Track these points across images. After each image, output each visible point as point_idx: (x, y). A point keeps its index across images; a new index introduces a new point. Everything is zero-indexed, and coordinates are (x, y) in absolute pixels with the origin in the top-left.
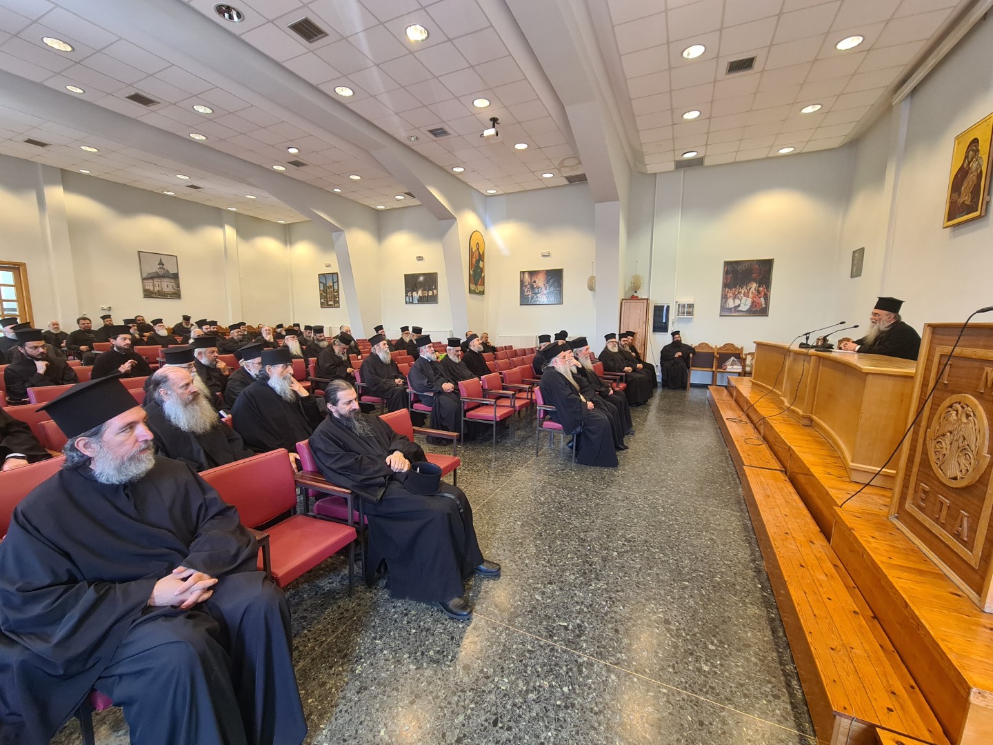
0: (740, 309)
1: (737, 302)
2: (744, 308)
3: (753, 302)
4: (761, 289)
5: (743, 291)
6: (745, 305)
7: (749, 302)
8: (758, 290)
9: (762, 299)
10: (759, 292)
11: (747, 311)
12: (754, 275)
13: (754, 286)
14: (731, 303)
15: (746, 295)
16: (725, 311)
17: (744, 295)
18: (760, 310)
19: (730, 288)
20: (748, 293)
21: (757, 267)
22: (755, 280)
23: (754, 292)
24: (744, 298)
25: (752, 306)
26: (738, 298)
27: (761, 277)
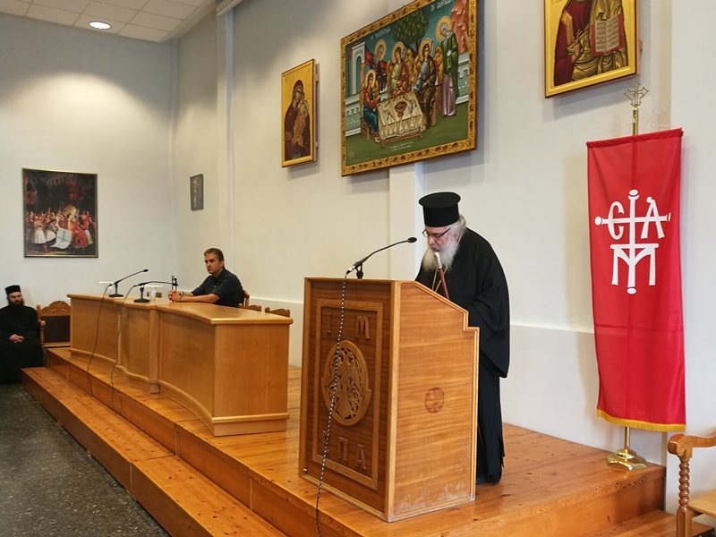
0: (55, 245)
1: (51, 235)
2: (63, 244)
3: (74, 236)
4: (84, 217)
5: (58, 219)
6: (63, 239)
7: (69, 234)
8: (80, 218)
9: (87, 232)
10: (81, 222)
11: (65, 250)
12: (73, 196)
13: (74, 211)
14: (41, 237)
15: (64, 225)
16: (33, 249)
17: (60, 223)
18: (84, 248)
19: (38, 213)
20: (66, 222)
21: (74, 183)
23: (74, 220)
25: (73, 242)
26: (51, 229)
27: (81, 199)
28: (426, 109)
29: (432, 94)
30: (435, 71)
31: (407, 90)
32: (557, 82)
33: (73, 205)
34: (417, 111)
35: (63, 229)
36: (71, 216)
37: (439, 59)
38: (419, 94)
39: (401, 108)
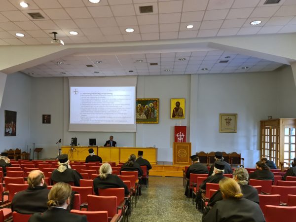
4: (14, 124)
14: (7, 130)
18: (14, 133)
25: (12, 132)
26: (9, 128)
28: (147, 116)
29: (149, 113)
30: (149, 111)
31: (142, 112)
32: (173, 117)
34: (144, 116)
37: (150, 109)
38: (145, 113)
39: (140, 115)
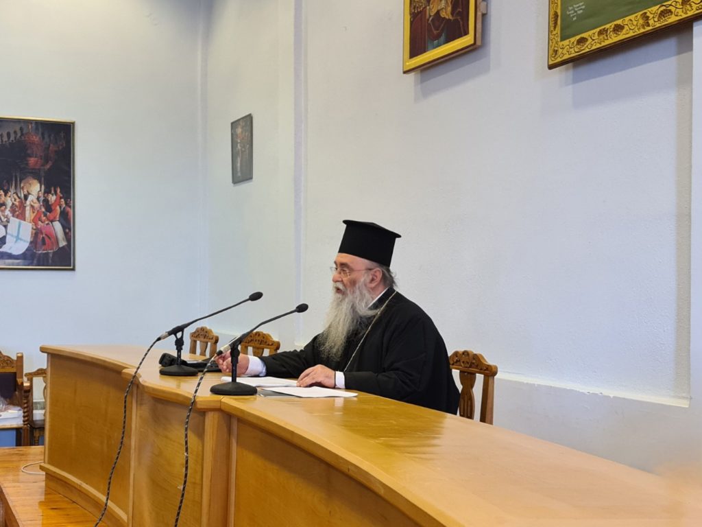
0: (5, 249)
3: (37, 233)
4: (52, 198)
7: (27, 229)
8: (46, 201)
10: (48, 207)
11: (23, 256)
12: (32, 160)
13: (35, 189)
15: (19, 212)
17: (13, 211)
18: (54, 253)
20: (23, 207)
22: (36, 175)
23: (37, 205)
24: (14, 222)
25: (34, 243)
27: (48, 166)
33: (35, 178)
35: (17, 220)
36: (30, 198)
